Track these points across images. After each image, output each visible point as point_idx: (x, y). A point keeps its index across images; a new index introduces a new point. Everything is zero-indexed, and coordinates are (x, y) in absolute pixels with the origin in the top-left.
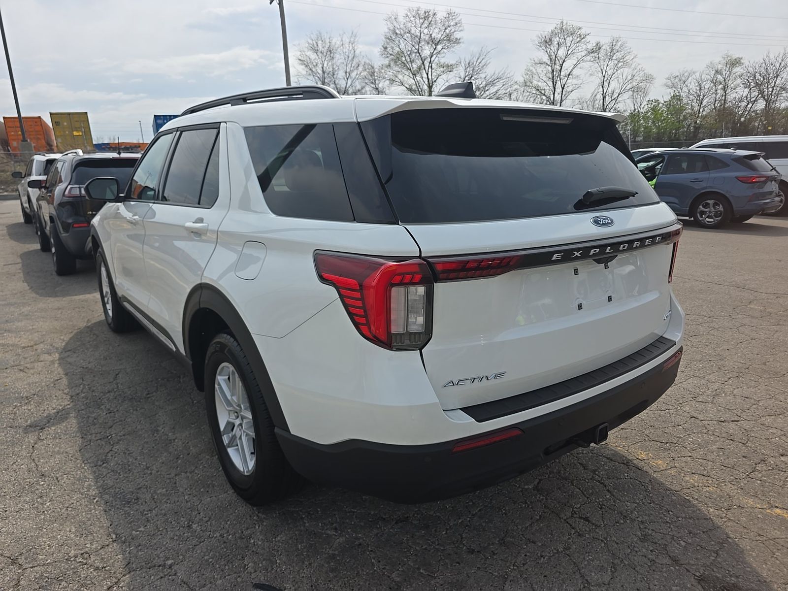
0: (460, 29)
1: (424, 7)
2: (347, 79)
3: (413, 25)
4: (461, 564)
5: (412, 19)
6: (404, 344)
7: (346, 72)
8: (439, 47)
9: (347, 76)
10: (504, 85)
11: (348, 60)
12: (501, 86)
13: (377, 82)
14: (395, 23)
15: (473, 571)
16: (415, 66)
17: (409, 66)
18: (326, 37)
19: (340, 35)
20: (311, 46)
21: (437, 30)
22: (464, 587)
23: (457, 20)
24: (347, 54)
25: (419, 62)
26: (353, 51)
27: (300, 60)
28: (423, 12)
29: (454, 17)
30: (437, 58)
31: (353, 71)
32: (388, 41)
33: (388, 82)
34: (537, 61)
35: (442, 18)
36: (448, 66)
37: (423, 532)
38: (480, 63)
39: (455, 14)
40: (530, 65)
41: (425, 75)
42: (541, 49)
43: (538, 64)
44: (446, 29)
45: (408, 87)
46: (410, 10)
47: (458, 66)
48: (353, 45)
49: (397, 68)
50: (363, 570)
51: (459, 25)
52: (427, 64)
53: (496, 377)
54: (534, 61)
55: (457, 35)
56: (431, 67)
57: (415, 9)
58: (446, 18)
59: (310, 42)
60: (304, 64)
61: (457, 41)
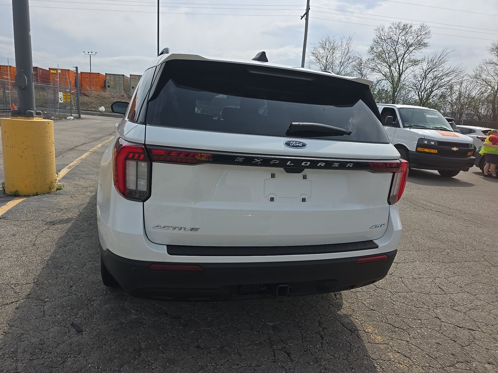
0: (429, 37)
1: (404, 22)
2: (341, 66)
3: (394, 34)
4: (185, 351)
5: (394, 29)
6: (136, 197)
7: (341, 62)
8: (411, 49)
9: (341, 65)
10: (456, 76)
11: (343, 55)
12: (454, 77)
13: (362, 69)
14: (382, 33)
15: (188, 358)
16: (391, 60)
17: (387, 60)
18: (332, 39)
19: (341, 39)
20: (322, 45)
21: (411, 37)
22: (175, 364)
23: (427, 31)
24: (343, 51)
25: (395, 58)
26: (348, 49)
27: (313, 53)
28: (402, 25)
29: (425, 29)
30: (409, 56)
31: (345, 62)
32: (375, 43)
33: (370, 70)
34: (488, 61)
35: (416, 29)
36: (415, 61)
37: (181, 328)
38: (440, 60)
39: (427, 27)
40: (482, 63)
41: (398, 67)
42: (493, 53)
43: (489, 63)
44: (417, 37)
45: (384, 74)
46: (393, 24)
47: (422, 62)
48: (349, 45)
49: (378, 61)
50: (130, 335)
51: (428, 34)
52: (400, 59)
53: (192, 229)
54: (486, 61)
55: (426, 41)
56: (403, 61)
57: (397, 23)
58: (419, 29)
59: (321, 42)
60: (315, 56)
61: (425, 45)
